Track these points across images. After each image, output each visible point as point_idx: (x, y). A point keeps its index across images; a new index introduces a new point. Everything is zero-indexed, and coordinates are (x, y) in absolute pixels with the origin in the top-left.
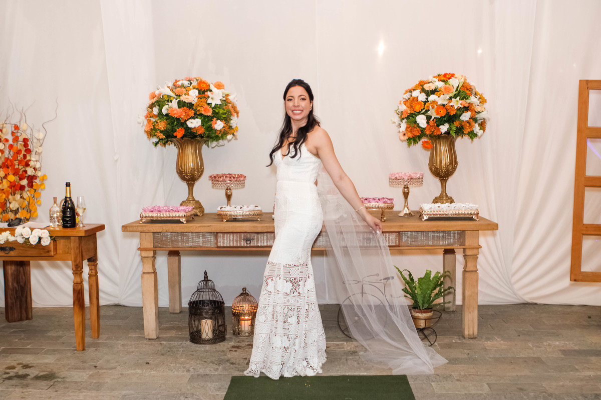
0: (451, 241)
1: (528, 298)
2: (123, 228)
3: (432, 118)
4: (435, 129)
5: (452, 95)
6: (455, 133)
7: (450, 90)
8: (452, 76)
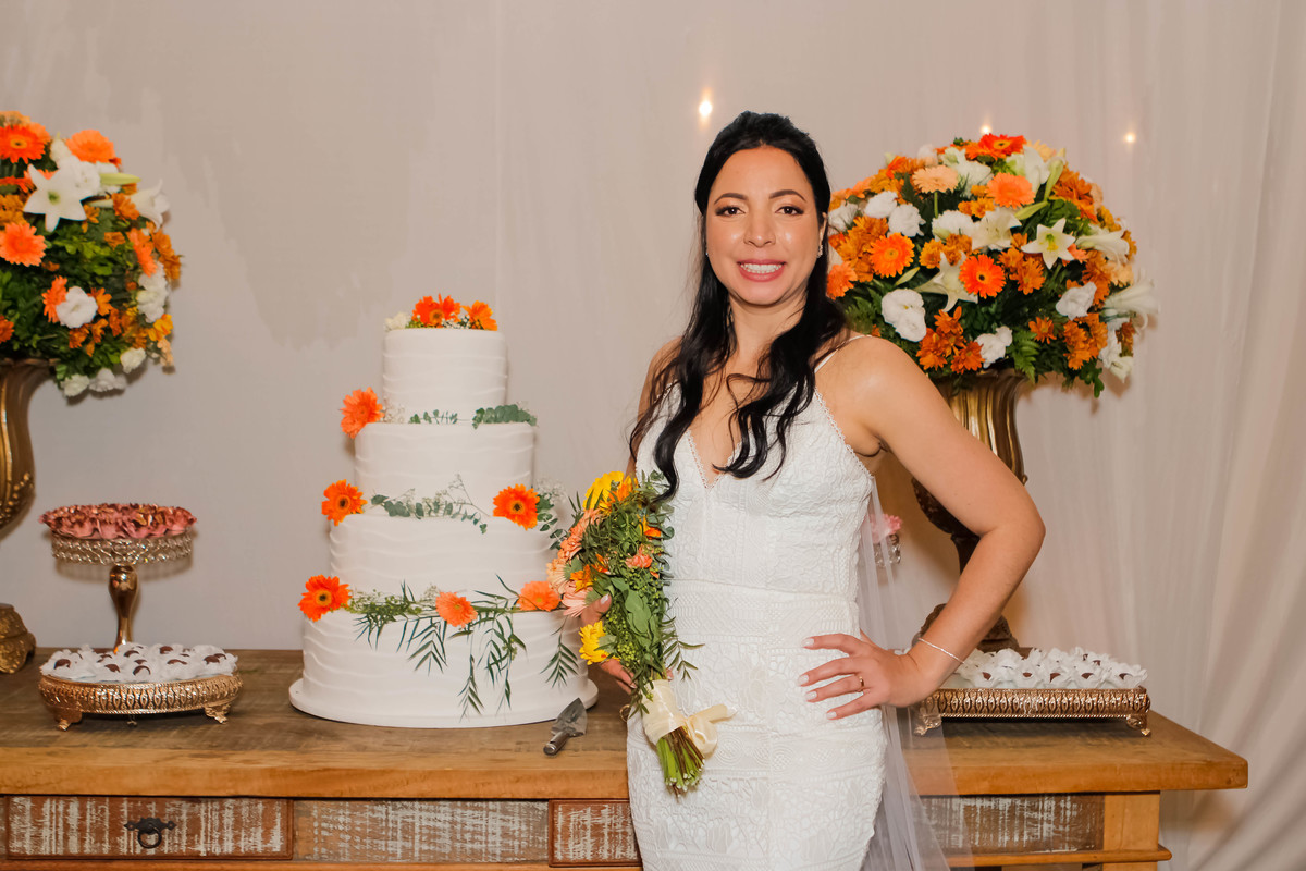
0: (1047, 830)
3: (950, 305)
4: (959, 348)
5: (1026, 213)
6: (1033, 364)
7: (1021, 194)
8: (1016, 145)
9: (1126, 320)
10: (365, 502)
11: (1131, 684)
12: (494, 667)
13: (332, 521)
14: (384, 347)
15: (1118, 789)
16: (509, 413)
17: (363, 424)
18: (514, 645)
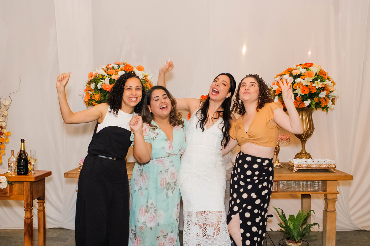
0: (317, 188)
1: (360, 227)
2: (65, 175)
3: (299, 95)
4: (301, 103)
5: (313, 78)
6: (315, 106)
7: (312, 75)
8: (311, 65)
9: (333, 98)
11: (332, 163)
15: (330, 180)
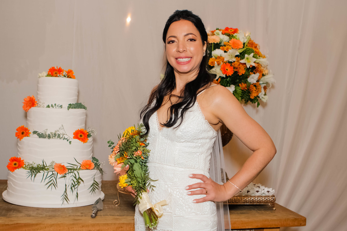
3: (217, 78)
5: (241, 51)
6: (241, 97)
7: (239, 45)
8: (236, 31)
9: (265, 85)
10: (30, 133)
11: (270, 194)
12: (73, 188)
13: (19, 139)
14: (38, 83)
15: (269, 227)
16: (78, 106)
17: (30, 107)
18: (80, 181)
